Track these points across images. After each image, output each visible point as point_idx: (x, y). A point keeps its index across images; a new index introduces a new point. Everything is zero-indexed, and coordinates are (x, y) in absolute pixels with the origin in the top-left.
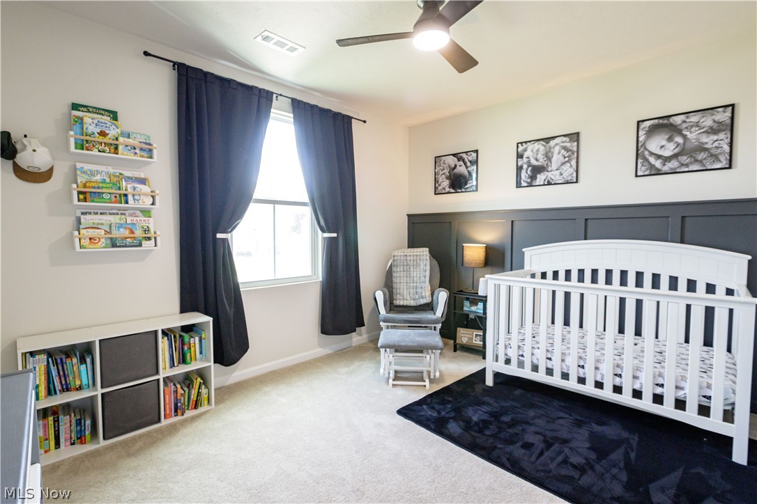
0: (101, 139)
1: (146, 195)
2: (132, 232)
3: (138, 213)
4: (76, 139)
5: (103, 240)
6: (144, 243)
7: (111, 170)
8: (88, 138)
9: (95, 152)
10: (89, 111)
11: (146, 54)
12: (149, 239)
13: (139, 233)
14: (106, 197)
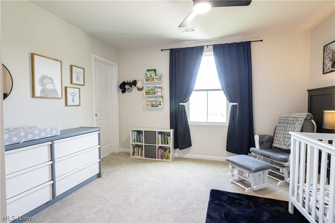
0: (150, 78)
1: (160, 92)
2: (157, 103)
3: (160, 97)
4: (146, 79)
5: (150, 105)
6: (159, 106)
7: (154, 86)
8: (148, 78)
9: (149, 82)
10: (150, 71)
11: (162, 50)
12: (160, 105)
13: (158, 103)
14: (151, 93)
